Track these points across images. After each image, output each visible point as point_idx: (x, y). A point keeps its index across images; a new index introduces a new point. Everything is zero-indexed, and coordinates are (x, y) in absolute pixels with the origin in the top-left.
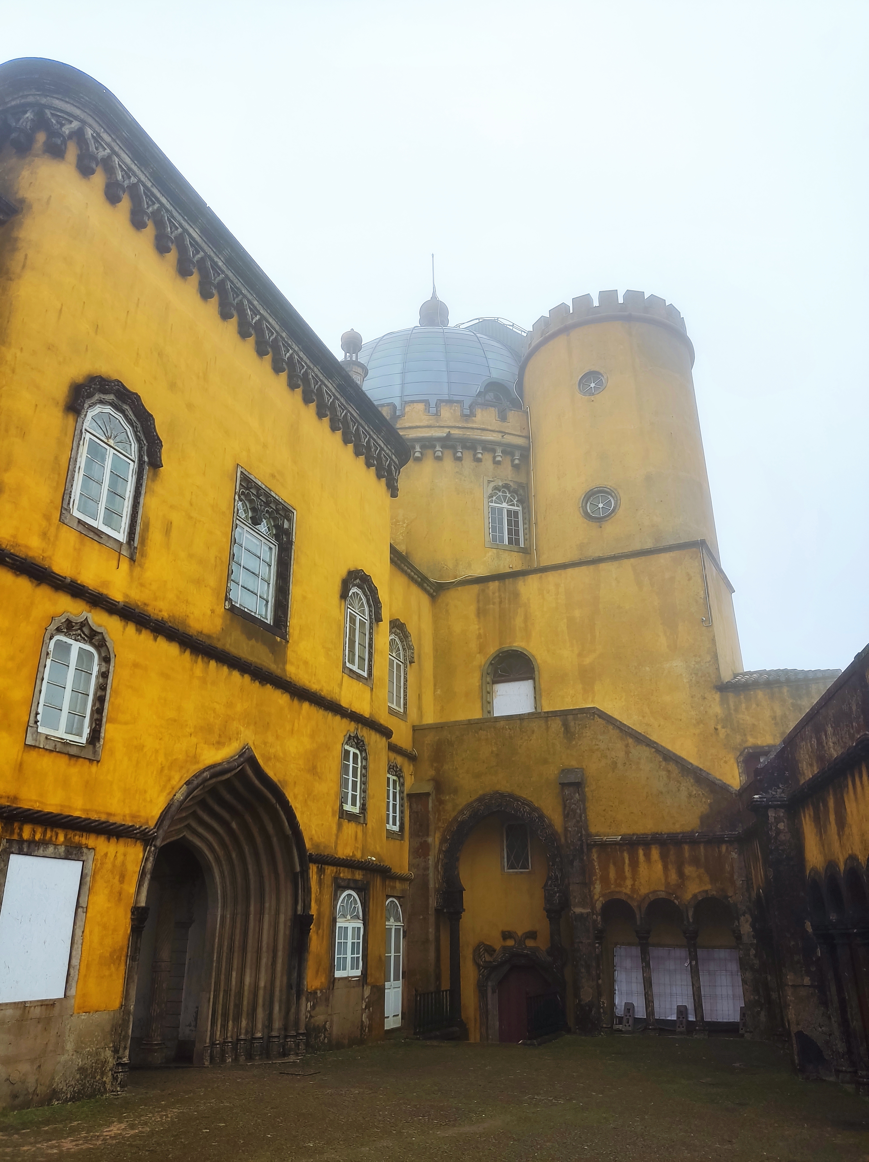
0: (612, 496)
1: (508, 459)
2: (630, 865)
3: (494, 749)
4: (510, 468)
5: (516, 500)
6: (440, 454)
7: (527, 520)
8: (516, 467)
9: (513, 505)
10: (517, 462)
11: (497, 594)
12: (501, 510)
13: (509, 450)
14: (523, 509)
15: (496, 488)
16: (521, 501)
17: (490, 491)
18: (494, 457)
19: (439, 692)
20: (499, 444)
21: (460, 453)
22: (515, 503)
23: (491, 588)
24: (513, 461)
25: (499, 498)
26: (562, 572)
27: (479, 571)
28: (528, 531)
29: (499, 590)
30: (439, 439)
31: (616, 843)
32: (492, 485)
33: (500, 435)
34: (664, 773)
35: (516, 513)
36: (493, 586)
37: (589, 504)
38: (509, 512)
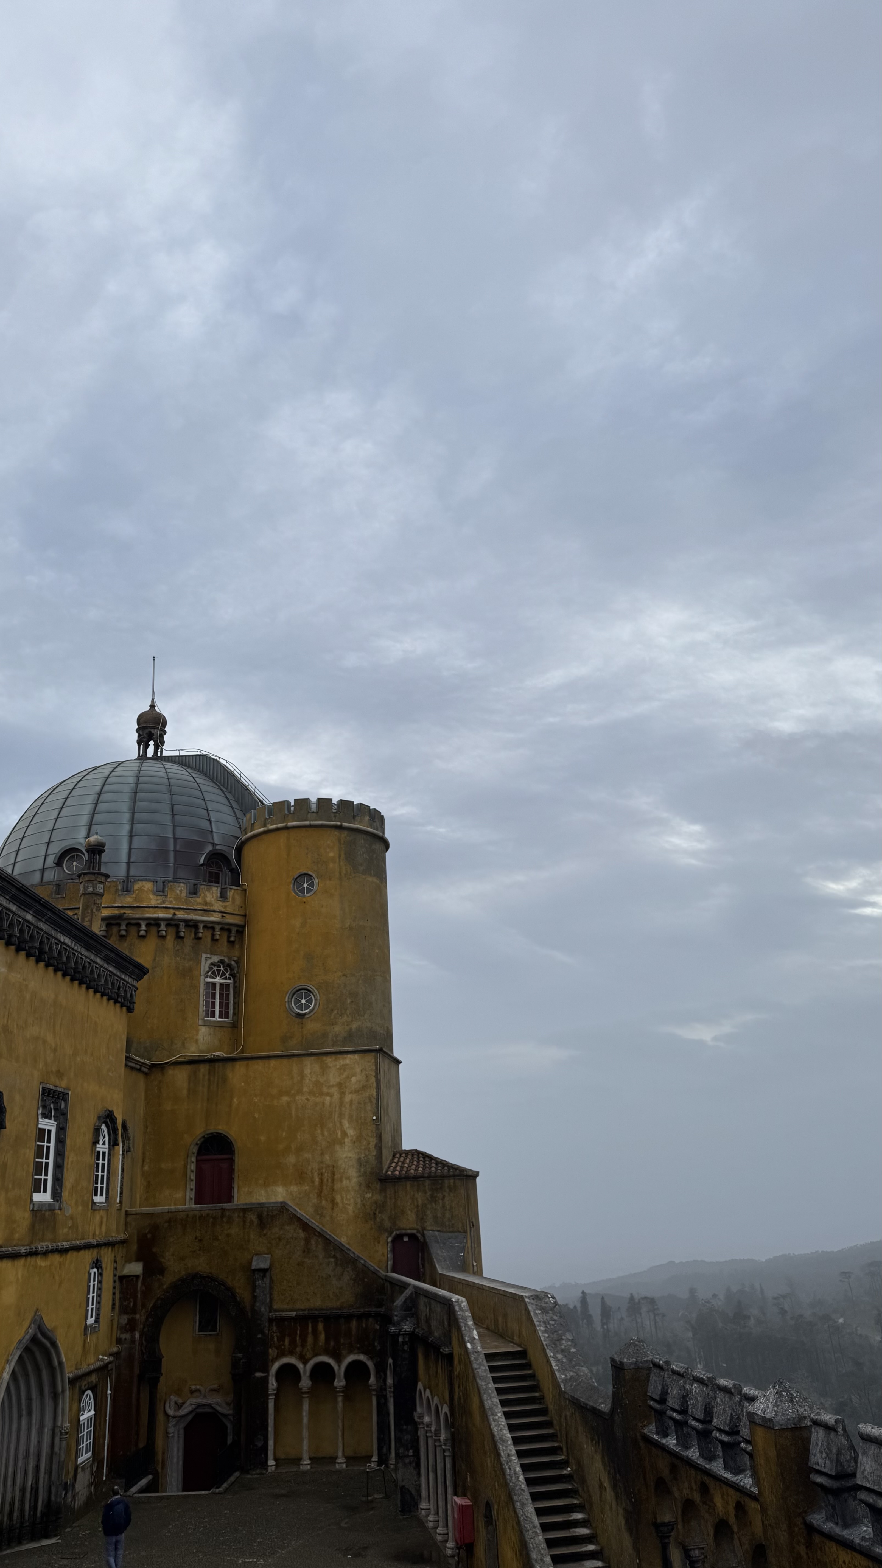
0: (313, 994)
1: (225, 934)
2: (300, 1336)
3: (198, 1235)
4: (226, 943)
5: (228, 973)
6: (164, 933)
7: (237, 994)
8: (231, 943)
9: (226, 978)
10: (232, 939)
11: (207, 1077)
12: (214, 984)
13: (226, 928)
14: (235, 982)
15: (213, 964)
16: (233, 976)
17: (207, 969)
18: (213, 935)
19: (146, 1168)
20: (218, 923)
21: (183, 933)
22: (228, 976)
23: (202, 1070)
24: (229, 937)
25: (213, 973)
26: (266, 1061)
27: (192, 1051)
28: (237, 1005)
29: (209, 1073)
30: (163, 919)
31: (291, 1318)
32: (209, 962)
33: (220, 915)
34: (333, 1260)
35: (228, 985)
36: (203, 1069)
37: (293, 998)
38: (222, 985)
